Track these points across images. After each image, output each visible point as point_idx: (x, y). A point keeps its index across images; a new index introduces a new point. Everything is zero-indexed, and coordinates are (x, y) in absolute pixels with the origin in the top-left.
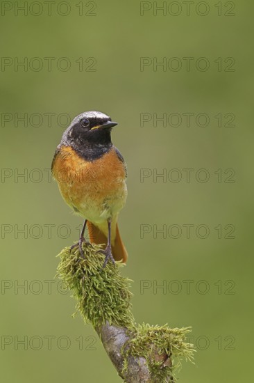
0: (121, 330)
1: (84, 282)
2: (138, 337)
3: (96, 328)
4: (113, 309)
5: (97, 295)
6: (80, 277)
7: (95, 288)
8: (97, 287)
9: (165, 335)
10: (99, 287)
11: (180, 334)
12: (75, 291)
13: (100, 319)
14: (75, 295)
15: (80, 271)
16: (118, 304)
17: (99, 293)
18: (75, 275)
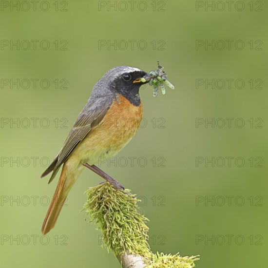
0: (139, 258)
1: (108, 216)
2: (154, 264)
3: (118, 256)
4: (132, 240)
5: (118, 228)
6: (104, 213)
7: (117, 222)
8: (119, 221)
9: (177, 262)
10: (120, 221)
11: (190, 262)
12: (100, 224)
13: (122, 249)
14: (99, 228)
15: (103, 207)
16: (136, 236)
17: (120, 226)
18: (100, 211)
